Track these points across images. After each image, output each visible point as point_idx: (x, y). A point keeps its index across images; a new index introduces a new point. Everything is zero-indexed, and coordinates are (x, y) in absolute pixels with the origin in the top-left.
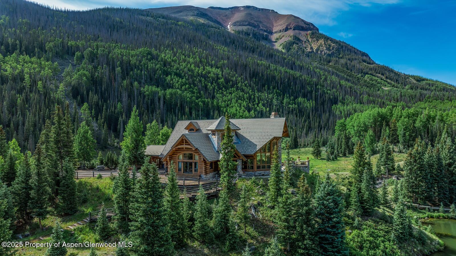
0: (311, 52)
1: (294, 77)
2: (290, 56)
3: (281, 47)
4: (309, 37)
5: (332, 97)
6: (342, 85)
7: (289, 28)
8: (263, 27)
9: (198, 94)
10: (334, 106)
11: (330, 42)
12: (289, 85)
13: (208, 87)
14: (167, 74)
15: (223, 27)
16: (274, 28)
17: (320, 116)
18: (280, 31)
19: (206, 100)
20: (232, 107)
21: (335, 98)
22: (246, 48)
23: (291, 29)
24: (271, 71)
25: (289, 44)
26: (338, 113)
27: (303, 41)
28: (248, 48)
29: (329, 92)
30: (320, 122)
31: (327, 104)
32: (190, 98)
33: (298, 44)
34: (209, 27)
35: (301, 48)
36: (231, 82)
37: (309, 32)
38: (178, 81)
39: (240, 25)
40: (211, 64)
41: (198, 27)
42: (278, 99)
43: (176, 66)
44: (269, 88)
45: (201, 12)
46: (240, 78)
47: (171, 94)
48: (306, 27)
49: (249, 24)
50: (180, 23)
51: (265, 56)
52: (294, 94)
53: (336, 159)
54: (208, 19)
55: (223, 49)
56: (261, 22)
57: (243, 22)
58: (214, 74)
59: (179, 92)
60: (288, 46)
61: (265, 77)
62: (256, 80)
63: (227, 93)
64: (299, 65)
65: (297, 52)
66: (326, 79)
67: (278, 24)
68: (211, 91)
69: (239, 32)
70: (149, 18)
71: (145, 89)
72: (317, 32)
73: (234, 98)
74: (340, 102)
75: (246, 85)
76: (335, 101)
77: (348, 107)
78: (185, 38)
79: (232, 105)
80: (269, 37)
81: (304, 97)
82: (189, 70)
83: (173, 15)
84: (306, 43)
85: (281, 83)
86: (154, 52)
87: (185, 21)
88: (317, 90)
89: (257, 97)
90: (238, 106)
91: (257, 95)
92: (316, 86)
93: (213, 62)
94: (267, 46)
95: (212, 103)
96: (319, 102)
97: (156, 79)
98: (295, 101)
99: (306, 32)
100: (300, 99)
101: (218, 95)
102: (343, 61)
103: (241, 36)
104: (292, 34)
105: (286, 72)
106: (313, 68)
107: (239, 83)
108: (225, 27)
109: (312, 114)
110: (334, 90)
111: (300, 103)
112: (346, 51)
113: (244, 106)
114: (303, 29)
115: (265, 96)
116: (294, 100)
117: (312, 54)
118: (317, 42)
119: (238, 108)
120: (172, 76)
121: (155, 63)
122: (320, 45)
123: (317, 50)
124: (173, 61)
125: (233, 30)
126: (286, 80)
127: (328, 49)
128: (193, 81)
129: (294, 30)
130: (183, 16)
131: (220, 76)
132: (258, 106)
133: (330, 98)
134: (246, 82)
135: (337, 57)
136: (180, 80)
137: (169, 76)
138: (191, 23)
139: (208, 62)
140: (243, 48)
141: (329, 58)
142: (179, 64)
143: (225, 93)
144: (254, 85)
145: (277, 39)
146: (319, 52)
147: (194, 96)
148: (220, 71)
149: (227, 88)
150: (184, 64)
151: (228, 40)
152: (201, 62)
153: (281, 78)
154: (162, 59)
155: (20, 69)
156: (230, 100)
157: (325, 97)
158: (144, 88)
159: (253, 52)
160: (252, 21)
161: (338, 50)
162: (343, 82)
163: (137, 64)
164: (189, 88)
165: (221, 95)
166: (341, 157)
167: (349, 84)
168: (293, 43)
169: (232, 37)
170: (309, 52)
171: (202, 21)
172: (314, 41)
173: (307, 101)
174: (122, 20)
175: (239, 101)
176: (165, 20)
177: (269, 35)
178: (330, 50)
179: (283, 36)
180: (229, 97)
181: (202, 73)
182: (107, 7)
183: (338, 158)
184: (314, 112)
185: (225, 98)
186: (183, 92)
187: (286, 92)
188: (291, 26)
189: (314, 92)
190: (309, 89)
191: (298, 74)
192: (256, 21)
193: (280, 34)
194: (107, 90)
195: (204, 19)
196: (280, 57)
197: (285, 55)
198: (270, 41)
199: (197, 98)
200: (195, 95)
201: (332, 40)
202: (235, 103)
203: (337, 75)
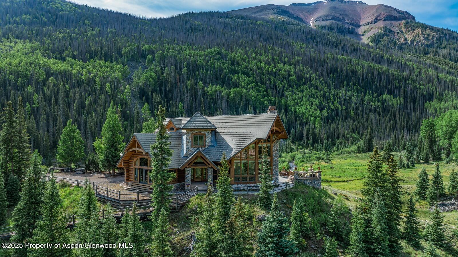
0: (405, 44)
1: (379, 72)
2: (378, 50)
3: (369, 40)
4: (403, 27)
5: (425, 93)
6: (441, 78)
7: (379, 19)
8: (348, 20)
9: (265, 93)
10: (427, 104)
11: (429, 31)
12: (373, 82)
13: (277, 85)
14: (235, 72)
15: (304, 23)
16: (361, 21)
17: (409, 115)
18: (369, 23)
19: (273, 99)
20: (302, 105)
21: (430, 94)
22: (328, 43)
23: (381, 20)
24: (352, 66)
25: (378, 36)
26: (432, 110)
27: (395, 32)
28: (330, 43)
29: (422, 87)
30: (407, 122)
31: (420, 100)
32: (255, 97)
33: (388, 36)
34: (289, 24)
35: (392, 40)
36: (304, 79)
37: (403, 22)
38: (245, 80)
39: (324, 20)
40: (283, 61)
41: (277, 25)
42: (358, 96)
43: (245, 64)
44: (348, 85)
45: (282, 10)
46: (314, 75)
47: (235, 93)
48: (399, 16)
49: (333, 18)
50: (258, 22)
51: (349, 51)
52: (378, 90)
53: (413, 166)
54: (289, 16)
55: (300, 46)
56: (346, 15)
57: (327, 16)
58: (285, 71)
59: (244, 90)
60: (377, 39)
61: (345, 73)
62: (333, 76)
63: (298, 91)
64: (388, 59)
65: (388, 44)
66: (420, 73)
67: (366, 16)
68: (280, 89)
69: (322, 28)
70: (228, 20)
71: (209, 89)
72: (413, 21)
73: (306, 96)
74: (436, 98)
75: (321, 82)
76: (429, 97)
77: (447, 104)
78: (262, 37)
79: (302, 103)
80: (356, 30)
81: (390, 94)
82: (258, 68)
83: (253, 15)
84: (399, 34)
85: (363, 79)
86: (224, 51)
87: (264, 20)
88: (406, 85)
89: (333, 94)
90: (309, 104)
91: (333, 93)
92: (406, 81)
93: (286, 59)
94: (352, 40)
95: (280, 101)
96: (409, 99)
97: (222, 78)
98: (378, 98)
99: (399, 22)
100: (385, 96)
101: (288, 93)
102: (445, 52)
103: (324, 31)
104: (382, 26)
105: (370, 66)
106: (405, 61)
107: (313, 79)
108: (307, 24)
109: (399, 113)
110: (430, 85)
111: (385, 100)
112: (451, 40)
113: (316, 105)
114: (395, 19)
115: (343, 93)
116: (378, 96)
117: (406, 45)
118: (413, 32)
119: (308, 107)
120: (239, 75)
121: (223, 63)
122: (416, 35)
123: (412, 41)
124: (242, 59)
125: (316, 26)
126: (370, 75)
127: (427, 39)
128: (261, 79)
129: (385, 20)
130: (263, 15)
131: (292, 73)
132: (333, 104)
133: (423, 94)
134: (322, 78)
135: (438, 47)
136: (247, 79)
137: (236, 75)
138: (271, 22)
139: (281, 59)
140: (325, 43)
141: (427, 49)
142: (248, 62)
143: (295, 91)
144: (331, 82)
145: (365, 32)
146: (415, 43)
147: (260, 95)
148: (293, 68)
149: (298, 86)
150: (253, 62)
151: (309, 37)
152: (273, 59)
153: (363, 73)
154: (231, 58)
155: (94, 72)
156: (301, 99)
157: (417, 93)
158: (208, 87)
159: (336, 47)
160: (337, 15)
161: (439, 39)
162: (442, 76)
163: (204, 64)
164: (255, 86)
165: (291, 93)
166: (421, 163)
167: (450, 77)
168: (383, 35)
169: (313, 33)
170: (403, 44)
171: (282, 18)
172: (409, 32)
173: (394, 98)
174: (200, 24)
175: (311, 99)
176: (243, 21)
177: (356, 28)
178: (428, 40)
179: (372, 28)
180: (300, 95)
181: (272, 71)
182: (189, 12)
183: (416, 165)
184: (402, 110)
185: (294, 96)
186: (248, 90)
187: (369, 88)
188: (381, 16)
189: (403, 88)
190: (397, 84)
191: (384, 68)
192: (341, 15)
193: (368, 26)
194: (171, 91)
195: (284, 17)
196: (366, 51)
197: (372, 48)
198: (357, 35)
199: (263, 97)
200: (261, 93)
201: (431, 28)
202: (306, 101)
203: (436, 68)
